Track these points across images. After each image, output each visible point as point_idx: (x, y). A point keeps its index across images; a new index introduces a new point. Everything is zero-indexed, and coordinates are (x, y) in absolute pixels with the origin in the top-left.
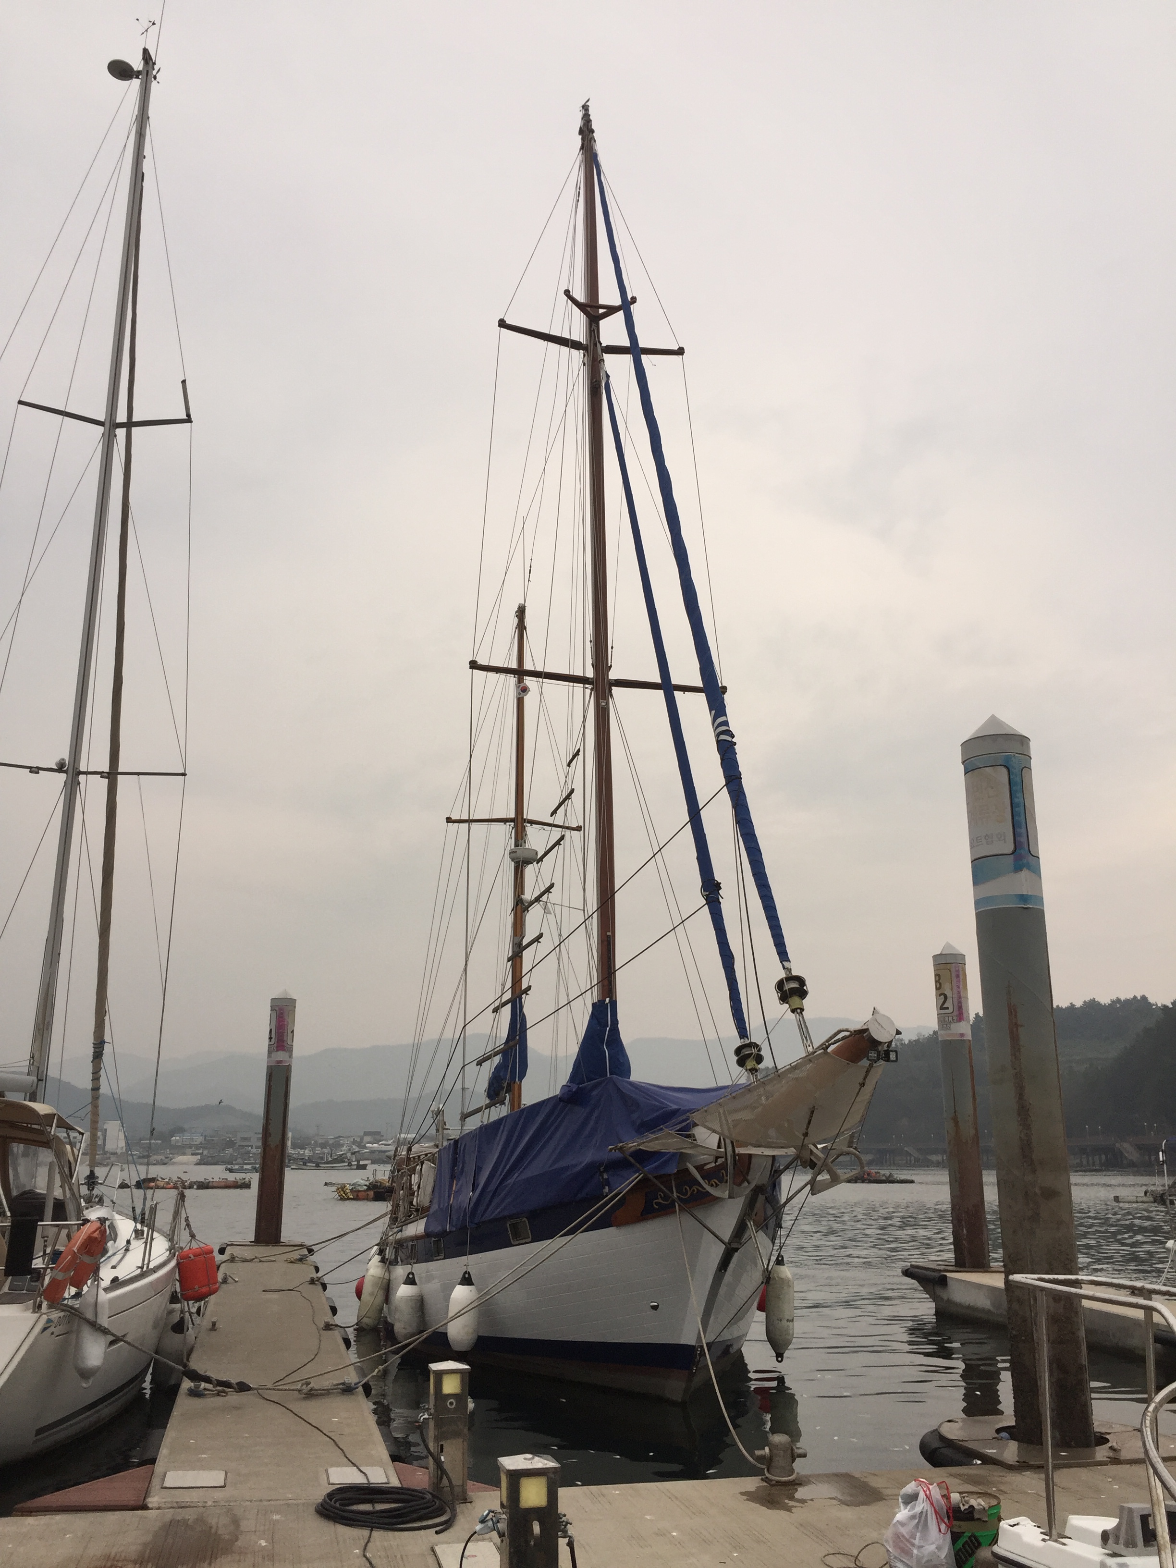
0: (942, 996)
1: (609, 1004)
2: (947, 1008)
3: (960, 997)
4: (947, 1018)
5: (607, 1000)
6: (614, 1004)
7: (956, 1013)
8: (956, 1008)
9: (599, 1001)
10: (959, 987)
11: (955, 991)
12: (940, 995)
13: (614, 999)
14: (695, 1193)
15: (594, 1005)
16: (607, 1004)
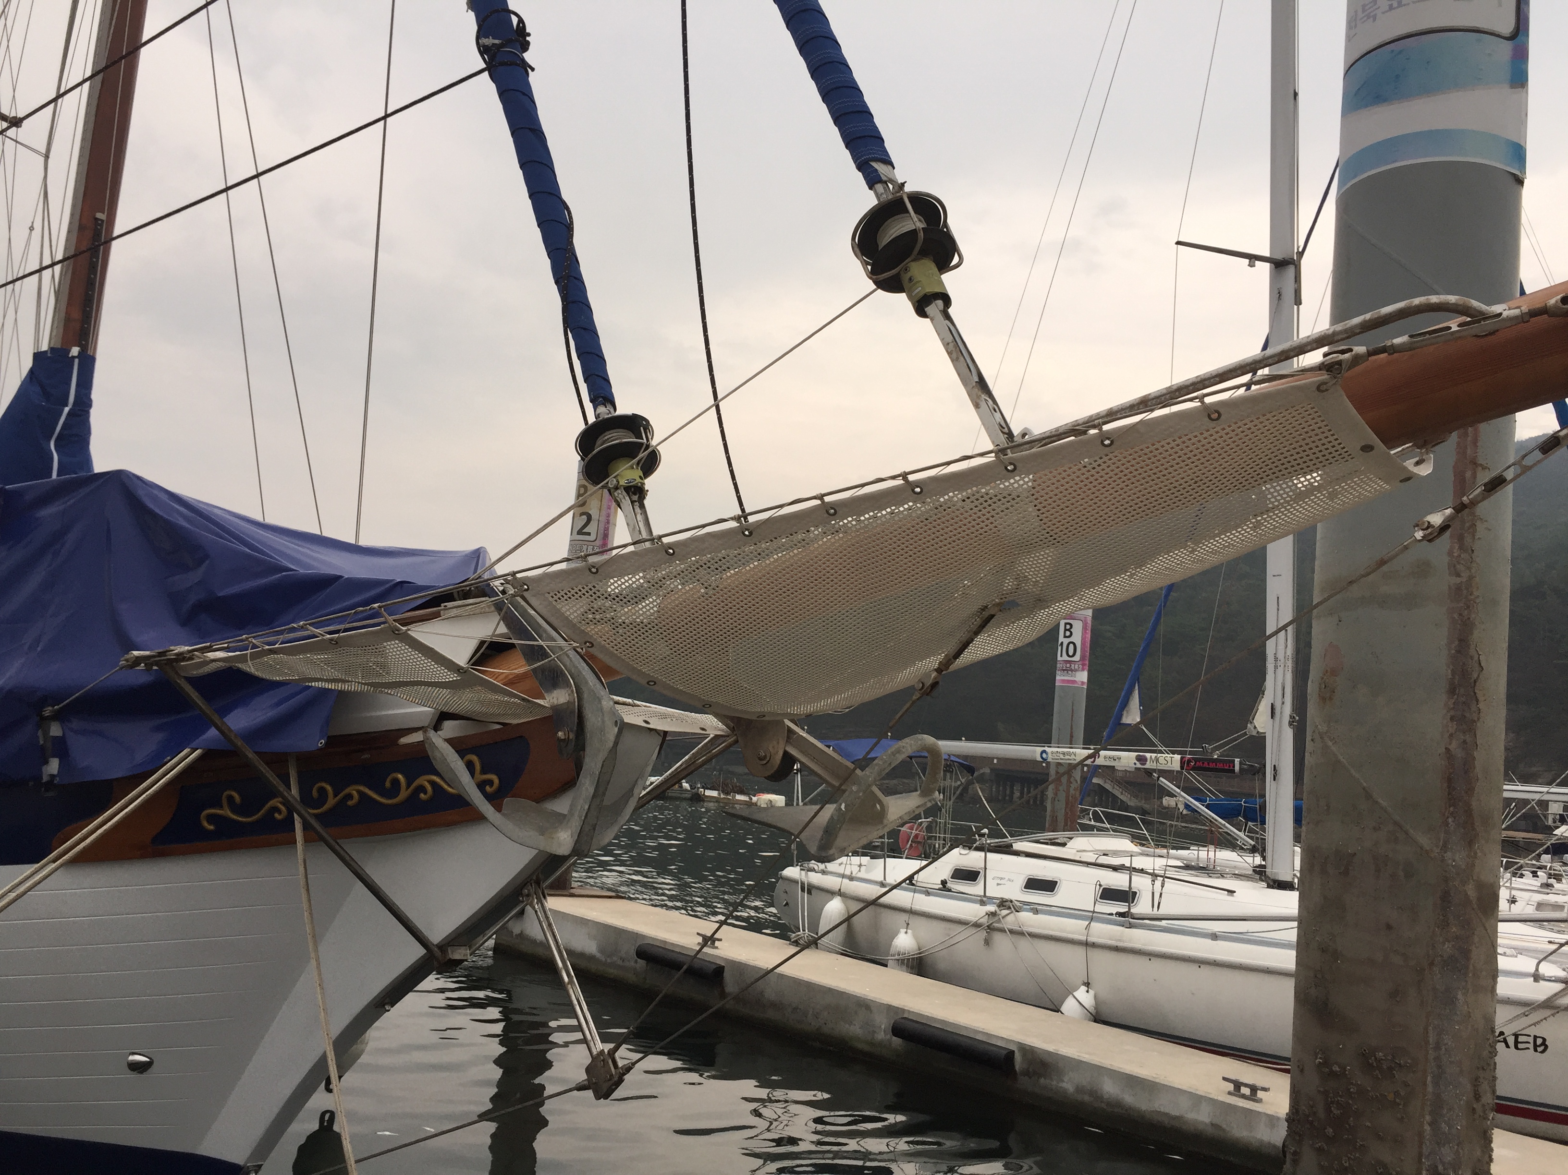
0: (585, 517)
1: (77, 361)
2: (589, 534)
3: (608, 522)
4: (585, 547)
5: (75, 351)
6: (88, 363)
7: (598, 543)
8: (600, 536)
9: (52, 349)
10: (610, 509)
11: (604, 513)
12: (582, 514)
13: (90, 352)
14: (350, 803)
15: (38, 357)
16: (74, 357)
